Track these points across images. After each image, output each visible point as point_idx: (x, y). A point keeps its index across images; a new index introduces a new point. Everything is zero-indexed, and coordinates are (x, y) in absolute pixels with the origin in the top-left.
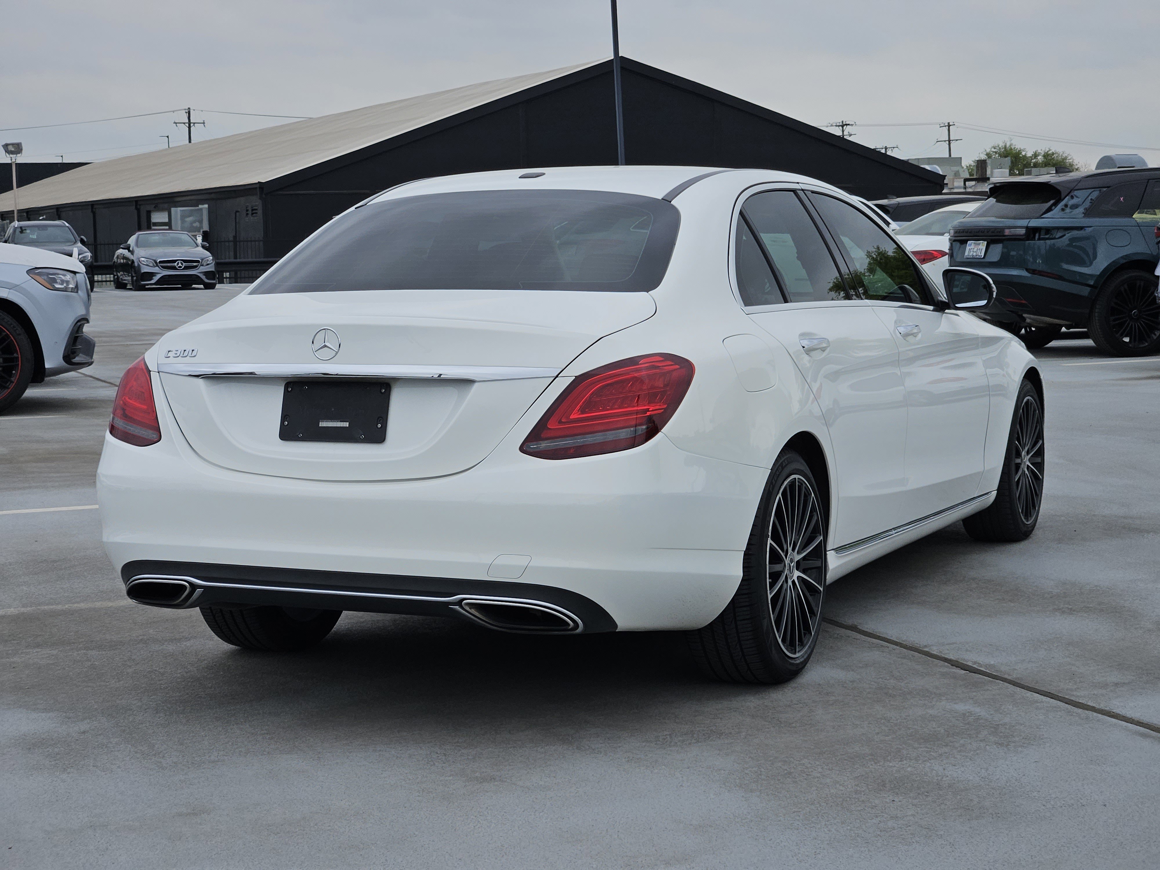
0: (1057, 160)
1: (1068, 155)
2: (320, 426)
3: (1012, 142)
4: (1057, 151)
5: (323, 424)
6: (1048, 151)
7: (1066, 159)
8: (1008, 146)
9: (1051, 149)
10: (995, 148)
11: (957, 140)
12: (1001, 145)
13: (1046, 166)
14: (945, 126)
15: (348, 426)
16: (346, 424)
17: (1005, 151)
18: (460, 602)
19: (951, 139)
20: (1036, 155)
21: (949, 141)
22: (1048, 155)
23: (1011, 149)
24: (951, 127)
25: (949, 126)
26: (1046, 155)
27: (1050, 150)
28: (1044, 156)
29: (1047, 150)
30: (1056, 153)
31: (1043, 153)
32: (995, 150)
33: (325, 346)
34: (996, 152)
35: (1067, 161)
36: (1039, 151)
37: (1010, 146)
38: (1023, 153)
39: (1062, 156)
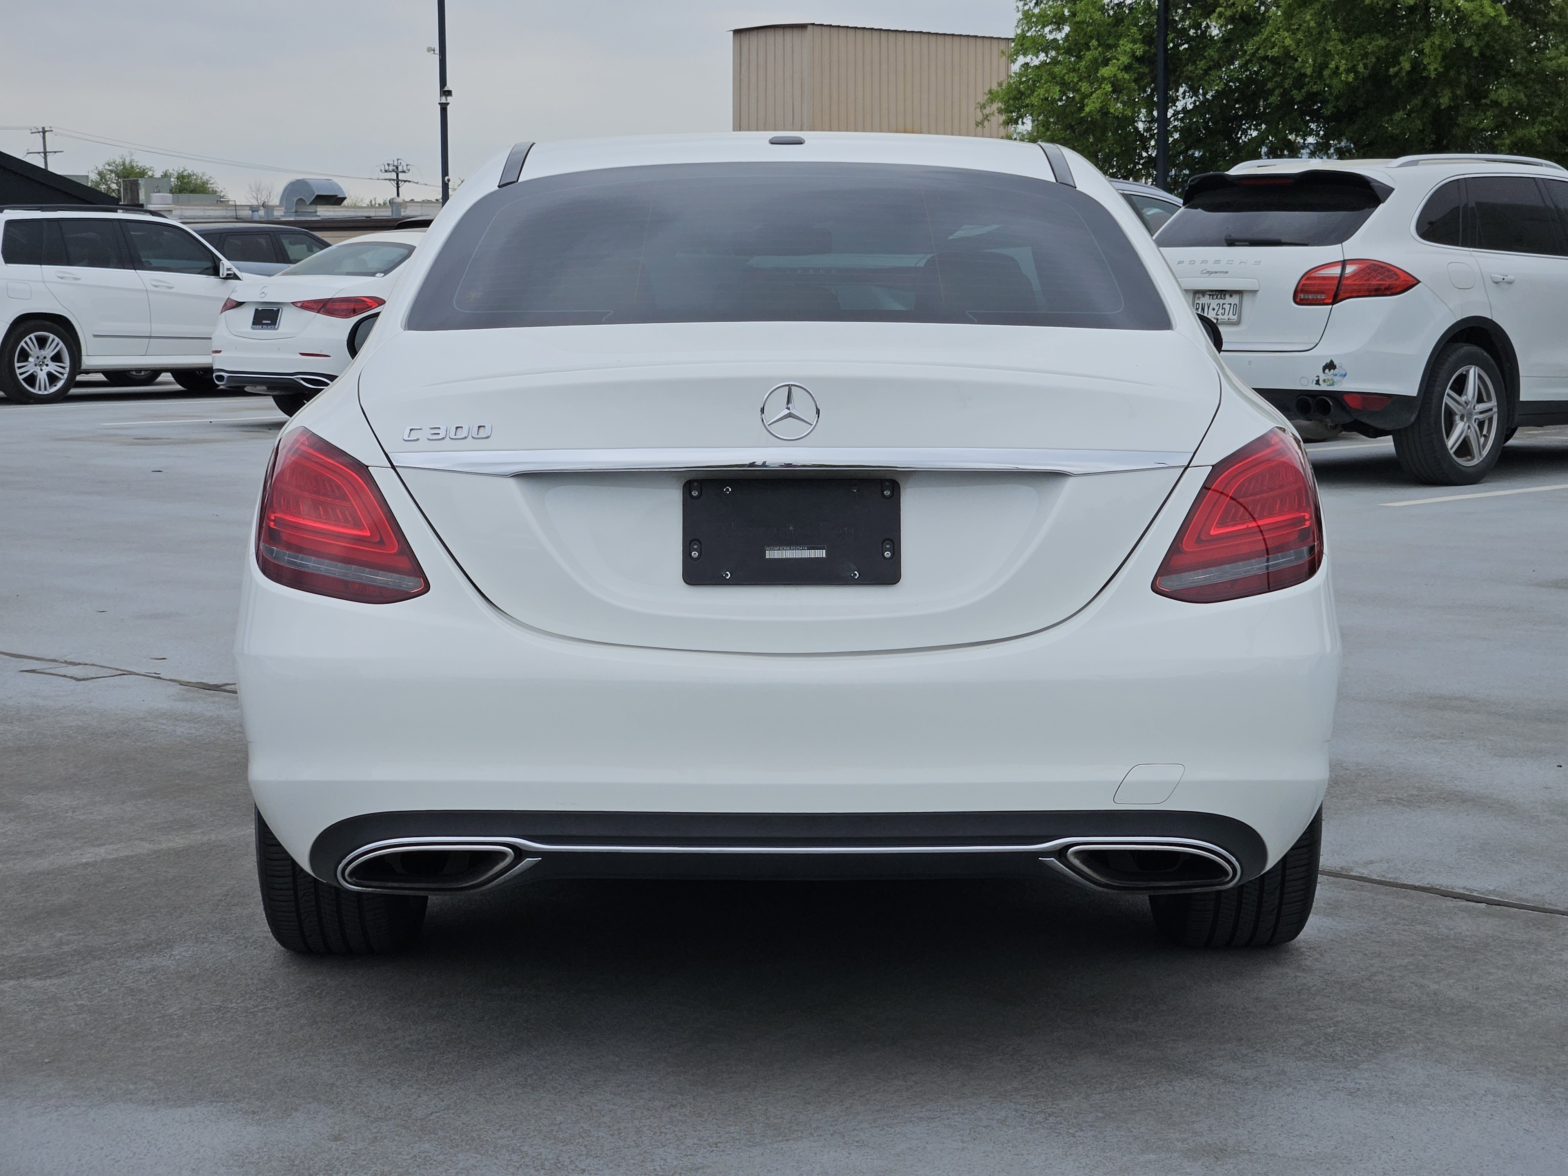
0: (196, 184)
1: (210, 177)
2: (767, 557)
3: (133, 157)
4: (195, 172)
5: (772, 554)
6: (183, 172)
7: (207, 184)
8: (127, 162)
9: (186, 168)
10: (109, 166)
11: (55, 152)
12: (119, 161)
13: (180, 192)
14: (39, 132)
15: (824, 556)
16: (822, 554)
17: (123, 169)
18: (1061, 853)
19: (47, 150)
20: (166, 175)
21: (45, 153)
22: (183, 177)
23: (132, 167)
24: (47, 134)
25: (44, 132)
26: (181, 177)
27: (185, 170)
28: (178, 178)
29: (182, 169)
30: (193, 175)
31: (176, 174)
32: (110, 168)
33: (790, 415)
34: (111, 171)
35: (209, 186)
36: (171, 171)
37: (130, 163)
38: (150, 173)
39: (201, 178)
